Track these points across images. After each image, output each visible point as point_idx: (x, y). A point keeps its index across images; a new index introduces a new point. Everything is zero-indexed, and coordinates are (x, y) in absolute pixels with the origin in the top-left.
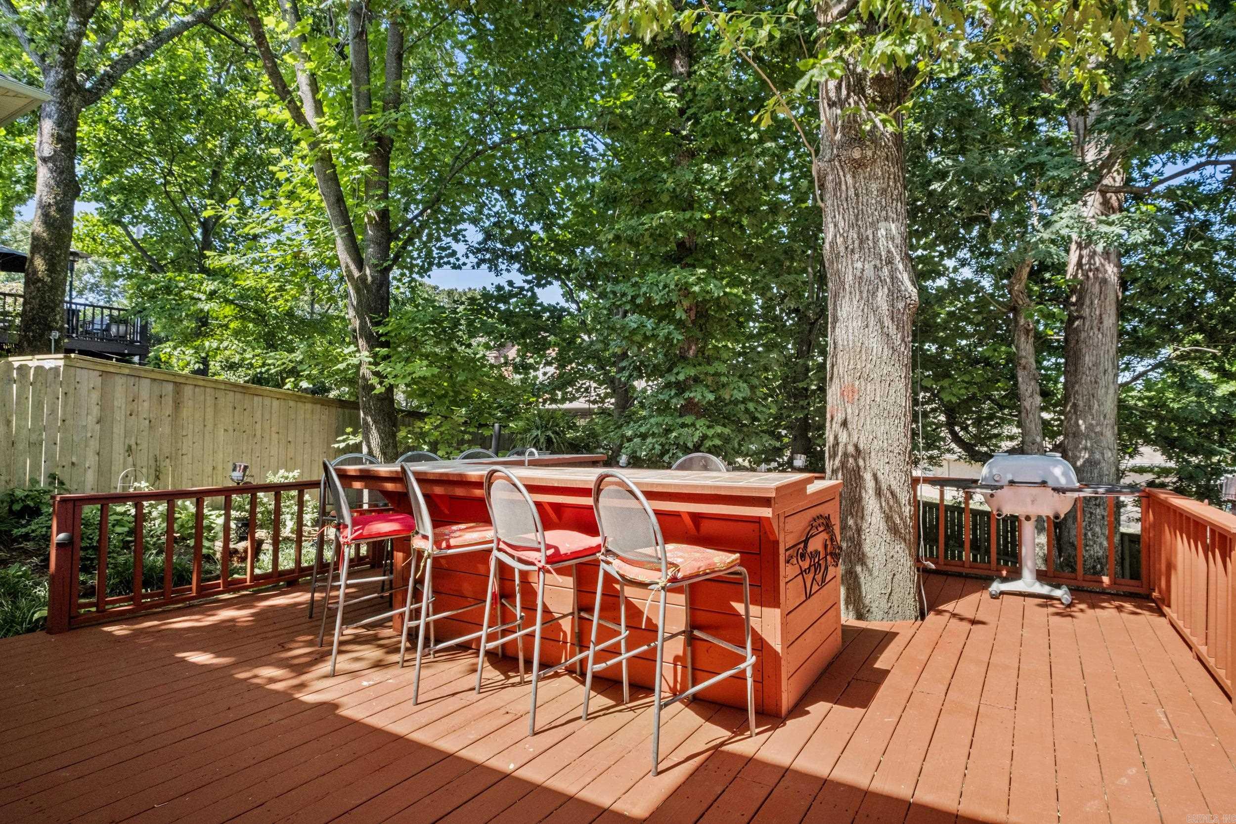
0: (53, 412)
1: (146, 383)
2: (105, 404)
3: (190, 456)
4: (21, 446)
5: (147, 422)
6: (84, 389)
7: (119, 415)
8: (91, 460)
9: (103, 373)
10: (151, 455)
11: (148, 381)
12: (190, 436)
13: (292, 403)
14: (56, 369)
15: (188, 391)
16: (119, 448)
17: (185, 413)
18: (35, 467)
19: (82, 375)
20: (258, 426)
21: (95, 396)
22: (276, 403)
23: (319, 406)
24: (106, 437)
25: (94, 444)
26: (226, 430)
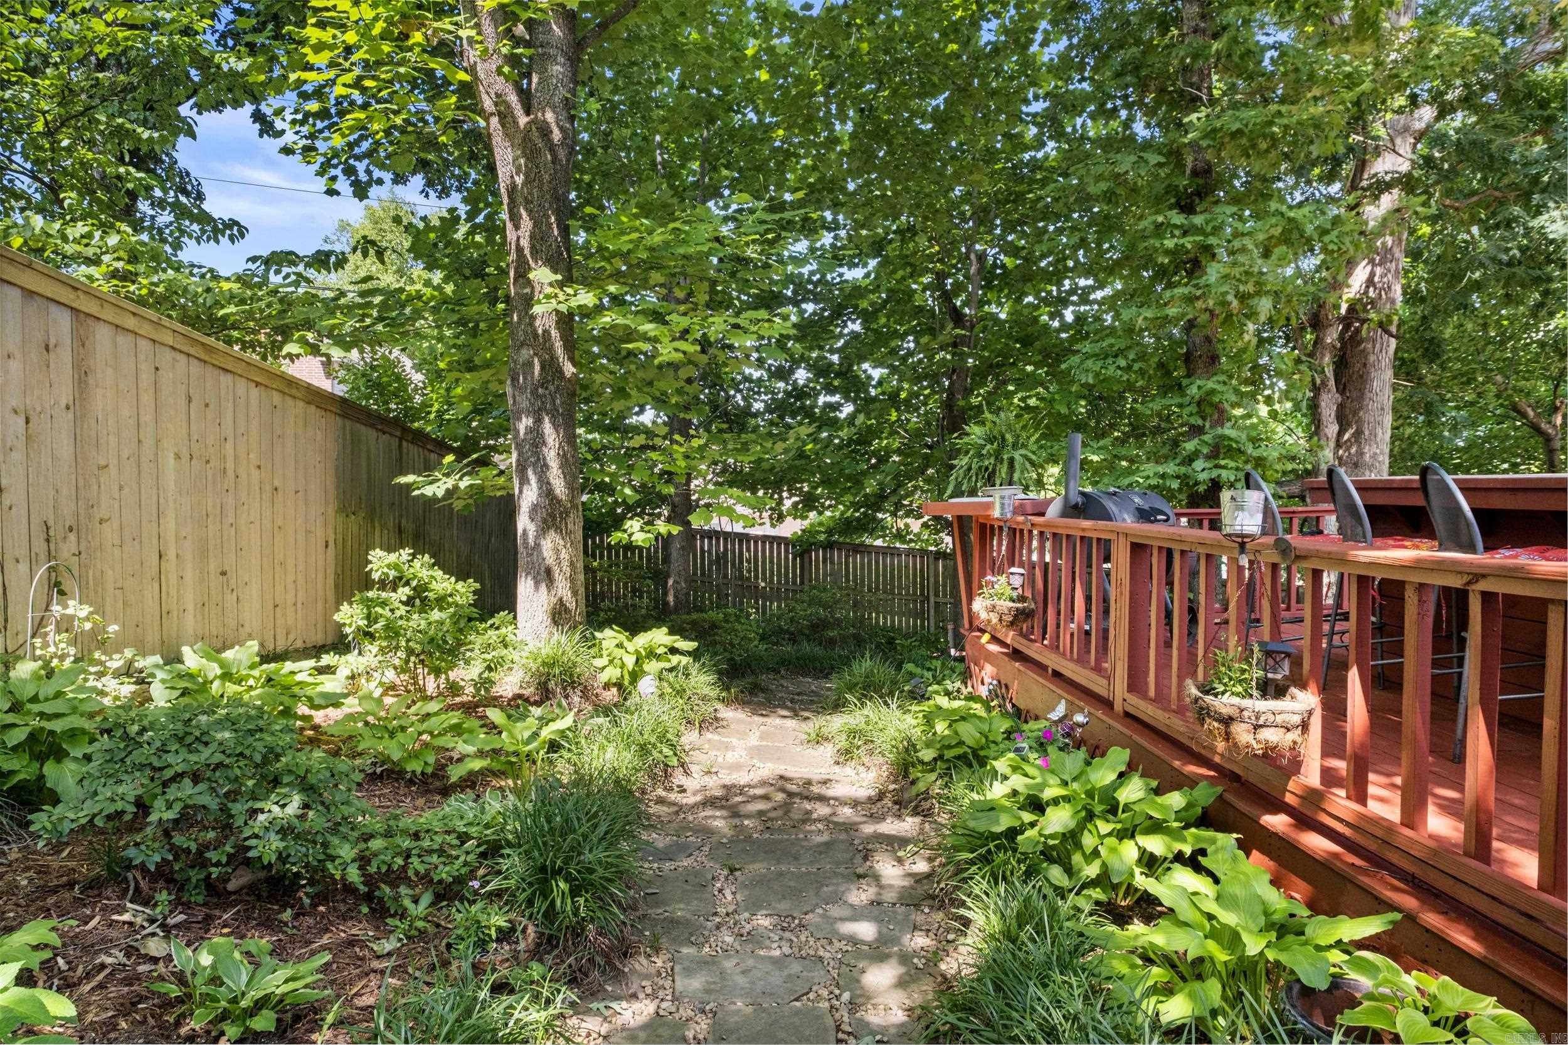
3: (116, 524)
5: (21, 421)
10: (36, 521)
11: (15, 293)
12: (113, 470)
13: (277, 398)
15: (102, 334)
17: (102, 400)
20: (229, 445)
22: (255, 392)
23: (313, 408)
26: (178, 457)
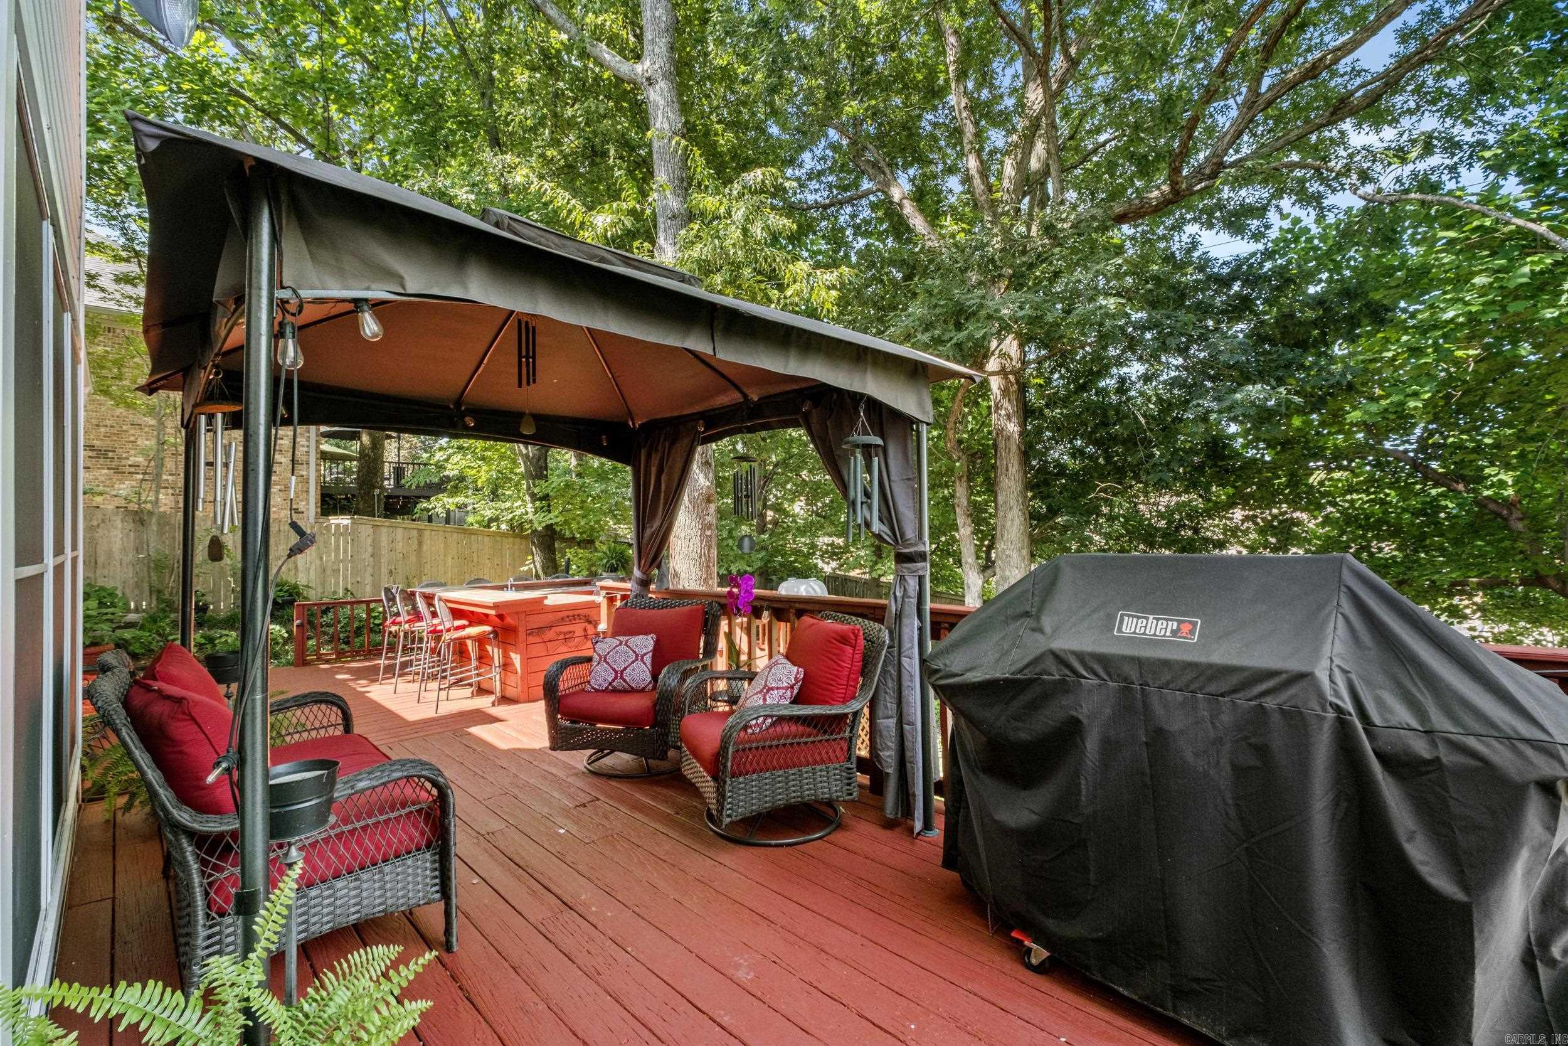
0: (346, 551)
1: (400, 531)
2: (375, 544)
4: (328, 572)
6: (363, 536)
7: (384, 552)
8: (368, 580)
9: (374, 526)
14: (346, 526)
16: (384, 571)
17: (425, 548)
18: (337, 584)
19: (362, 528)
20: (475, 555)
21: (369, 540)
22: (487, 539)
24: (376, 565)
25: (370, 570)
